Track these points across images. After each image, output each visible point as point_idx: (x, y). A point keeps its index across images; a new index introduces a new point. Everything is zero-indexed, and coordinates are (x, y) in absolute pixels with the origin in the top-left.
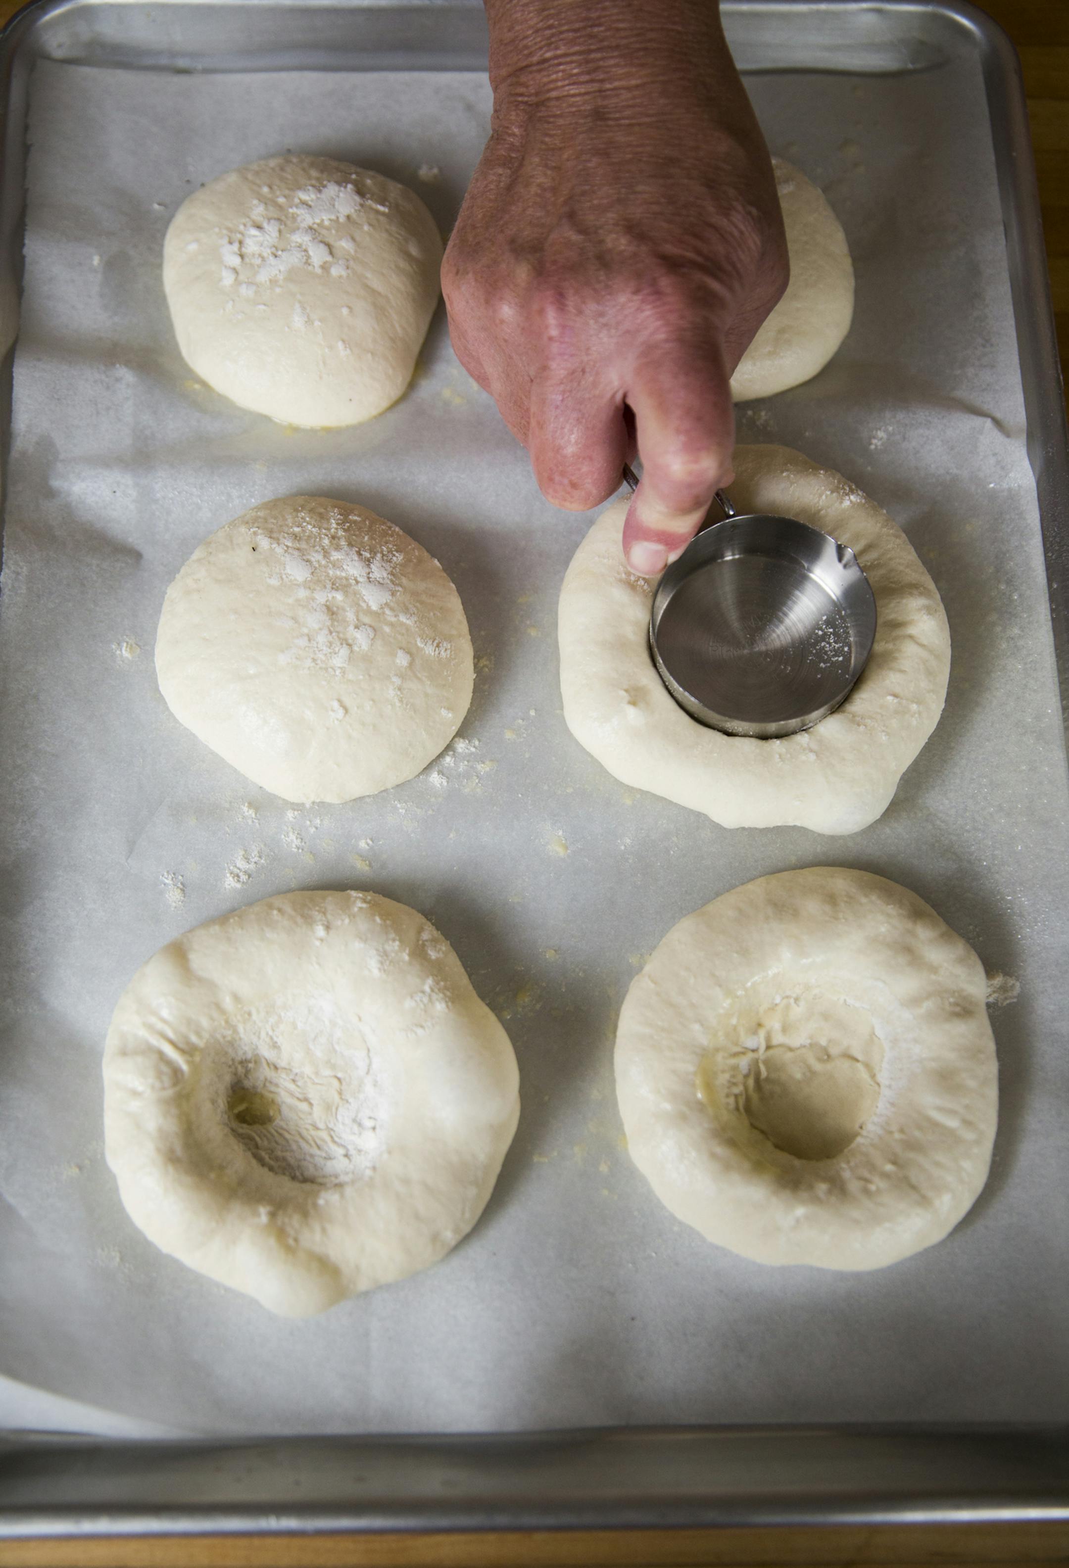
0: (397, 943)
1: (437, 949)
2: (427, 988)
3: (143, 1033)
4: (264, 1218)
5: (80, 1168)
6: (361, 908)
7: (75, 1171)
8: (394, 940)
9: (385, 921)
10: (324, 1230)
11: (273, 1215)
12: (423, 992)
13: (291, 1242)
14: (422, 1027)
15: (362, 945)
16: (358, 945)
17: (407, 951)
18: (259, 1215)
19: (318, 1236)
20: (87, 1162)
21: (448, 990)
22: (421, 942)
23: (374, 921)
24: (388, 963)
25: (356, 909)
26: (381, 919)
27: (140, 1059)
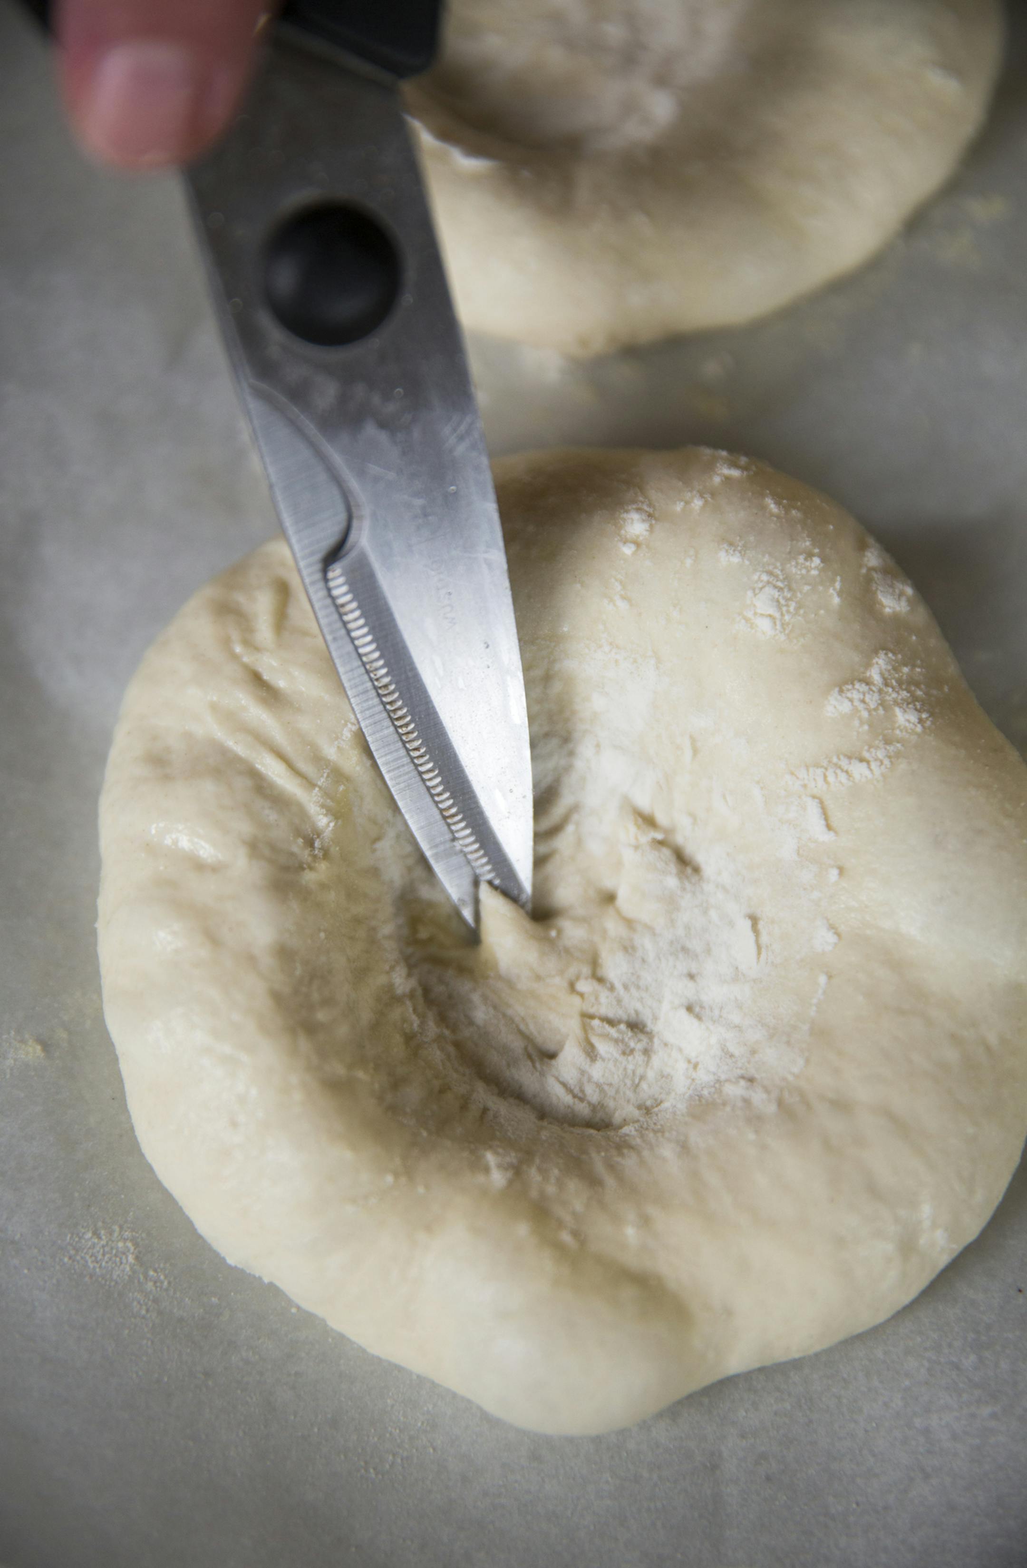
0: (817, 561)
1: (897, 591)
2: (875, 675)
3: (219, 733)
4: (498, 1178)
5: (46, 1046)
6: (728, 479)
7: (32, 1052)
8: (809, 556)
9: (787, 509)
10: (645, 1221)
11: (517, 1171)
12: (868, 682)
13: (566, 1237)
14: (862, 760)
15: (736, 559)
16: (728, 559)
17: (838, 585)
18: (487, 1170)
19: (631, 1232)
20: (62, 1034)
21: (917, 685)
22: (864, 571)
23: (763, 508)
24: (793, 606)
25: (717, 480)
26: (778, 504)
27: (208, 787)
